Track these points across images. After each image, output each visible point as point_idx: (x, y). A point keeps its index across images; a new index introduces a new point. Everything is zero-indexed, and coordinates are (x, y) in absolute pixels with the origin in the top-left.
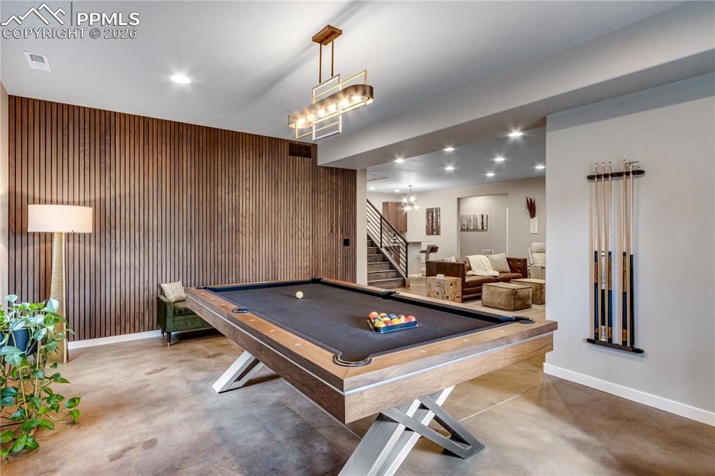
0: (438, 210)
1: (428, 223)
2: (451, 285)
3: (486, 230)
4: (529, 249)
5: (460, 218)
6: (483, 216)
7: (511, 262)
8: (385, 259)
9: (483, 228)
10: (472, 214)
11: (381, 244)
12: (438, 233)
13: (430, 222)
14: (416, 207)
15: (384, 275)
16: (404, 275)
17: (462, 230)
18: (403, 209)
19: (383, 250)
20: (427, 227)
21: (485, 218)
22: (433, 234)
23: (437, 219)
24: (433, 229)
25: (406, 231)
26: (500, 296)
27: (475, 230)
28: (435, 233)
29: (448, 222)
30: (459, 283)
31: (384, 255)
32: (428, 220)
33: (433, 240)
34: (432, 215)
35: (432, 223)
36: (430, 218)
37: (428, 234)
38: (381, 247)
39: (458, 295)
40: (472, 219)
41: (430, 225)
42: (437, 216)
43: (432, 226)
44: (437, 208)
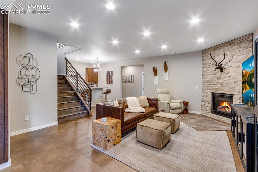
0: (112, 72)
1: (108, 79)
2: (113, 128)
3: (133, 82)
4: (156, 92)
5: (122, 76)
6: (132, 76)
7: (149, 101)
8: (78, 99)
9: (132, 81)
10: (127, 75)
11: (77, 90)
12: (112, 83)
13: (109, 78)
14: (100, 70)
15: (75, 110)
16: (88, 109)
17: (123, 82)
18: (94, 70)
19: (78, 93)
20: (107, 80)
21: (133, 77)
22: (110, 84)
23: (112, 77)
24: (110, 81)
25: (98, 82)
26: (151, 136)
27: (129, 82)
28: (110, 83)
29: (117, 78)
30: (119, 125)
31: (78, 97)
32: (108, 77)
33: (109, 87)
34: (110, 74)
35: (109, 79)
36: (108, 76)
37: (108, 83)
38: (77, 91)
39: (118, 135)
40: (127, 77)
41: (108, 80)
42: (111, 75)
43: (109, 80)
44: (111, 72)
